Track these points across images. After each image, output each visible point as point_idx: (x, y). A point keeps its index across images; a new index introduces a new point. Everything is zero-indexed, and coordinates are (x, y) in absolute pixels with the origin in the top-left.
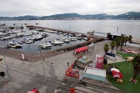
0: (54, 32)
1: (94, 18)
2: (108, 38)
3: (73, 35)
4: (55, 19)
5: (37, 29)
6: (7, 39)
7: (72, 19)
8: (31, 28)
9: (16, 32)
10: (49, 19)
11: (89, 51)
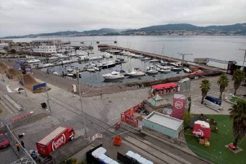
0: (138, 56)
1: (225, 33)
2: (229, 72)
3: (167, 63)
4: (148, 34)
5: (111, 51)
6: (66, 64)
7: (180, 34)
8: (103, 48)
9: (80, 54)
10: (138, 34)
11: (179, 90)
